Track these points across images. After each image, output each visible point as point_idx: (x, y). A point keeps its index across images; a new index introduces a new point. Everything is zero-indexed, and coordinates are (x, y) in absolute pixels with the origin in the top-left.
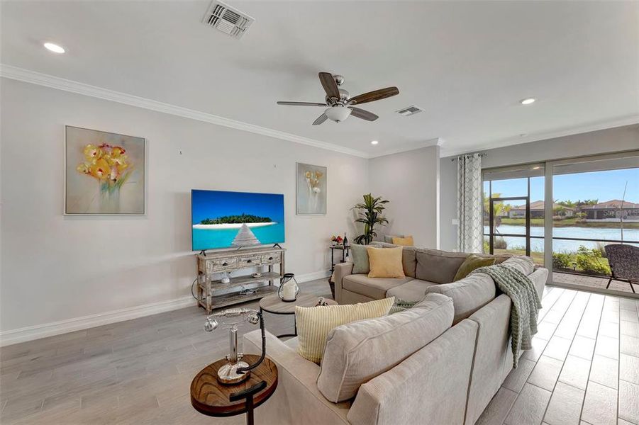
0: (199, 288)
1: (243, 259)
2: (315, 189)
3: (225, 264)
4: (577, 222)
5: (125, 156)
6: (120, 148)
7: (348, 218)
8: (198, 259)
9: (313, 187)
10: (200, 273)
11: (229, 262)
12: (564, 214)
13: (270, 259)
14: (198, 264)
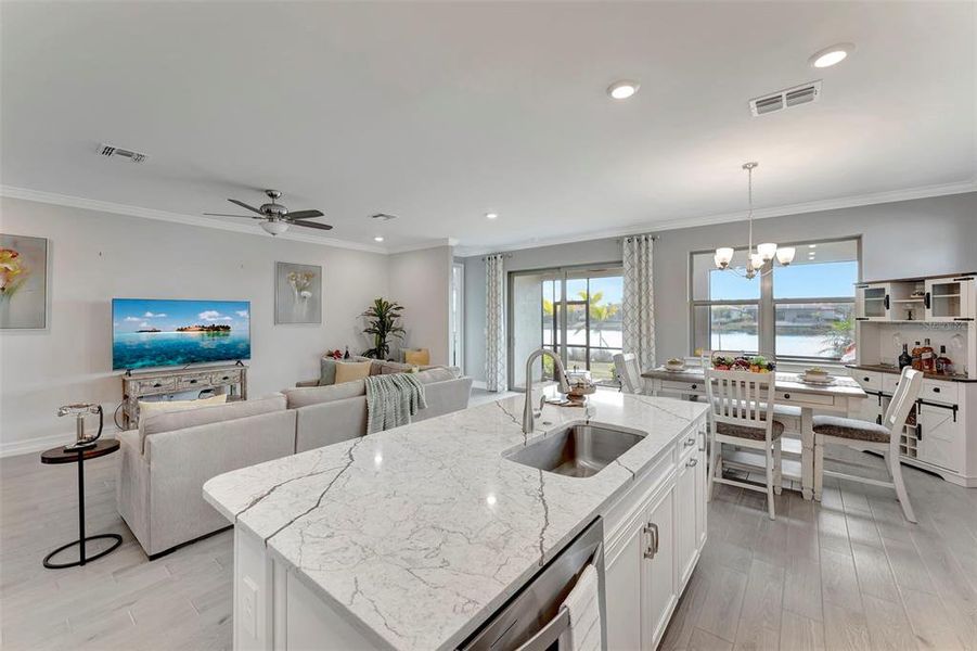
0: (124, 415)
1: (183, 379)
2: (304, 293)
3: (157, 385)
4: (743, 327)
5: (18, 260)
6: (11, 251)
7: (356, 328)
8: (124, 381)
9: (300, 290)
10: (126, 397)
11: (163, 382)
12: (728, 316)
13: (225, 378)
14: (124, 386)
